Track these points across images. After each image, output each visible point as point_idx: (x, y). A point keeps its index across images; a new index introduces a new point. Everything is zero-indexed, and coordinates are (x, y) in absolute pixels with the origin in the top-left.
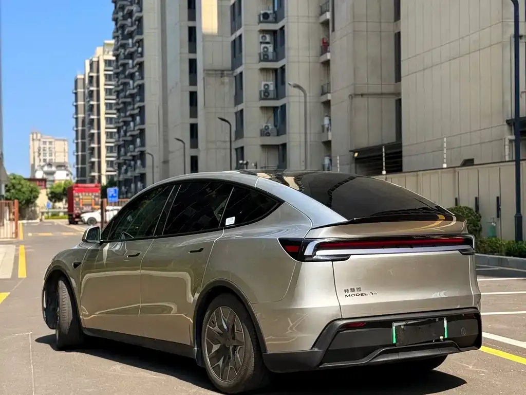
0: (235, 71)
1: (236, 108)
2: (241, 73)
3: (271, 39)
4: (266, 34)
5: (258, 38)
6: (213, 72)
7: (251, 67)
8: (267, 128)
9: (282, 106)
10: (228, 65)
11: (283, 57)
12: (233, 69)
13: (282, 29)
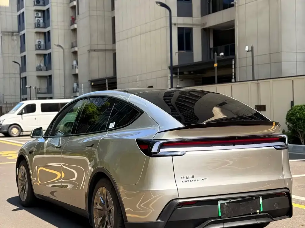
0: (21, 33)
1: (21, 54)
2: (24, 35)
3: (41, 15)
4: (38, 12)
5: (34, 14)
6: (7, 33)
7: (30, 31)
8: (40, 66)
9: (49, 54)
10: (16, 29)
11: (49, 26)
12: (19, 32)
13: (48, 10)
